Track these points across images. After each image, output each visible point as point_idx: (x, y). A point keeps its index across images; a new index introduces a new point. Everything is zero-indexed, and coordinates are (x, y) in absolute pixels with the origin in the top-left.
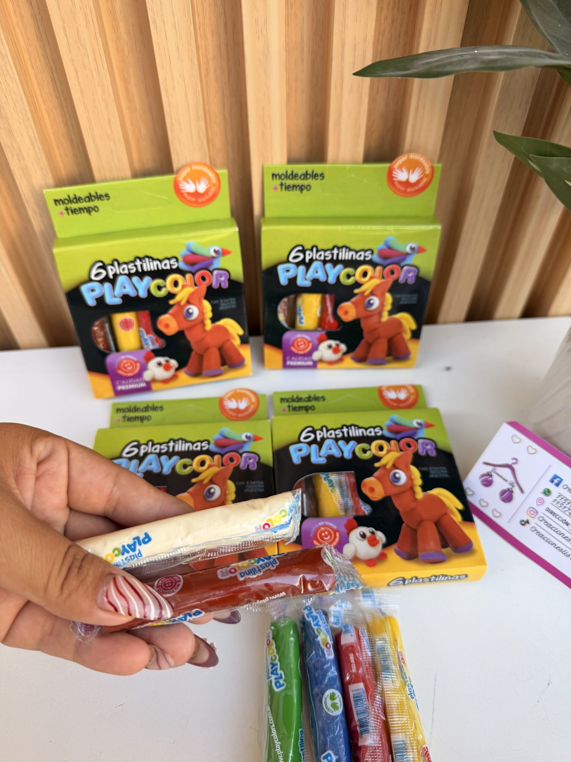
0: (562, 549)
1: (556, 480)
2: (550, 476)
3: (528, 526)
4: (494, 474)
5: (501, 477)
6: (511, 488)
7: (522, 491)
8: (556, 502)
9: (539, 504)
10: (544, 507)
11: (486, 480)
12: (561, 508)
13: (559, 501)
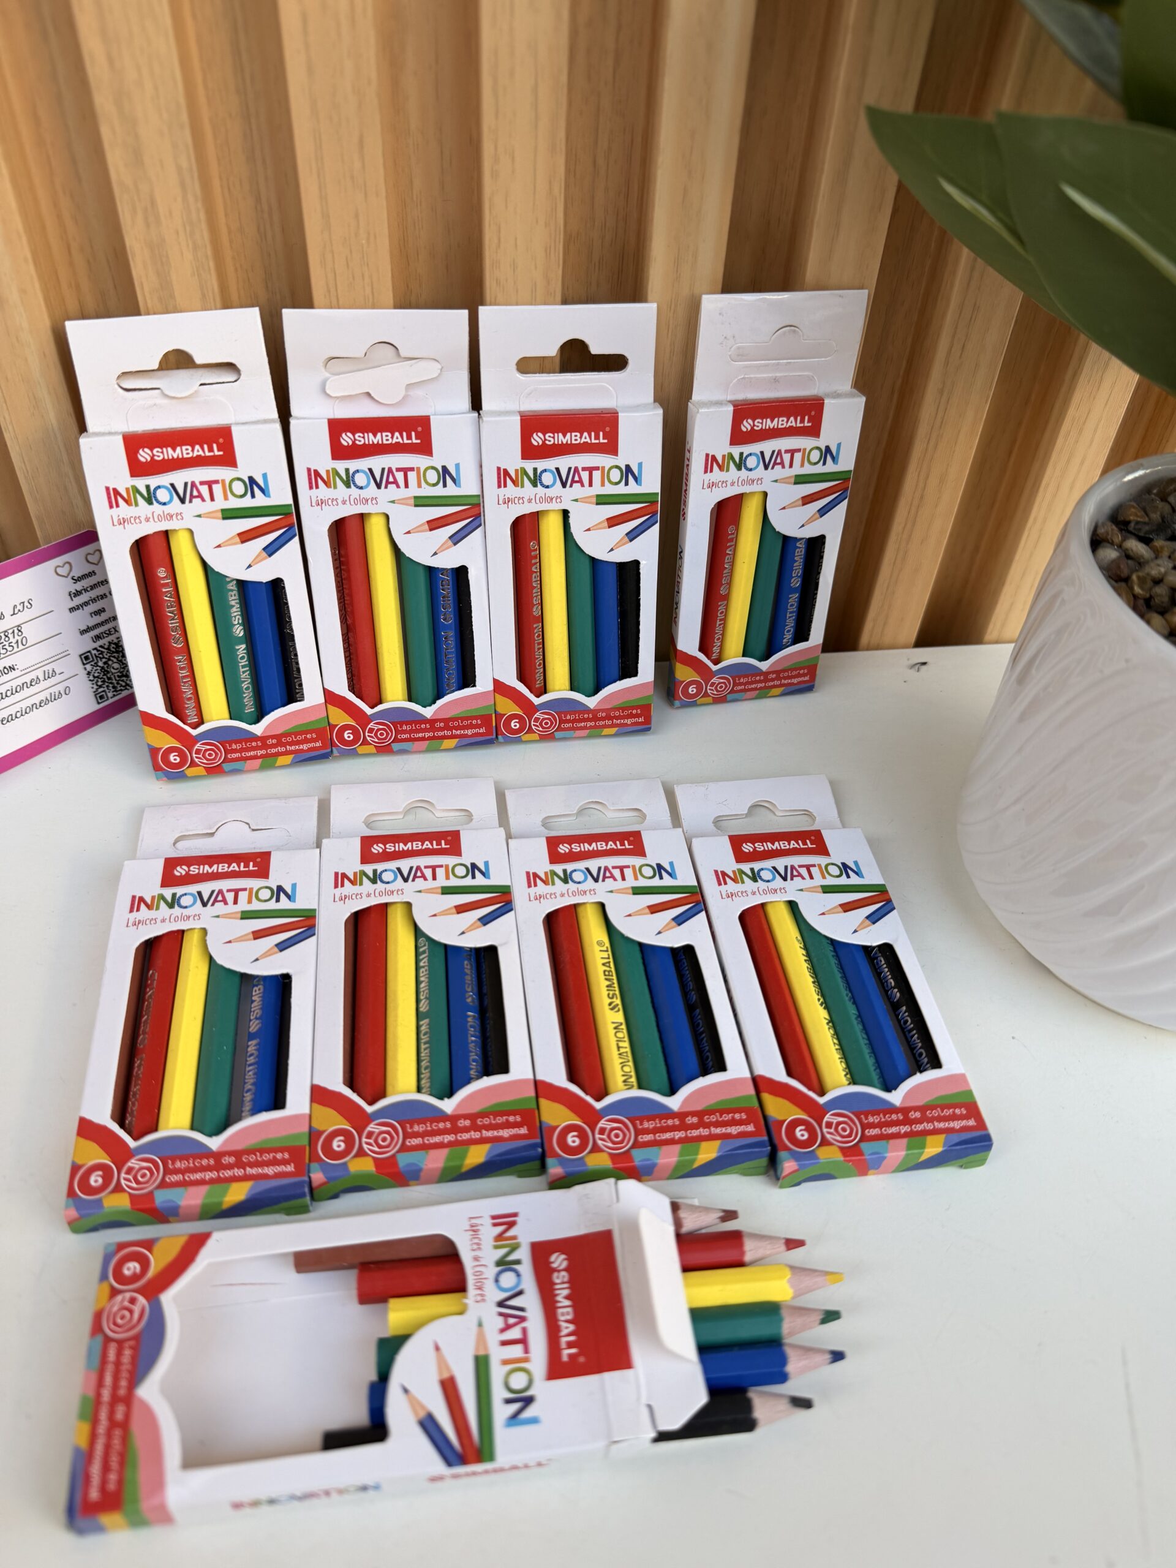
0: (47, 699)
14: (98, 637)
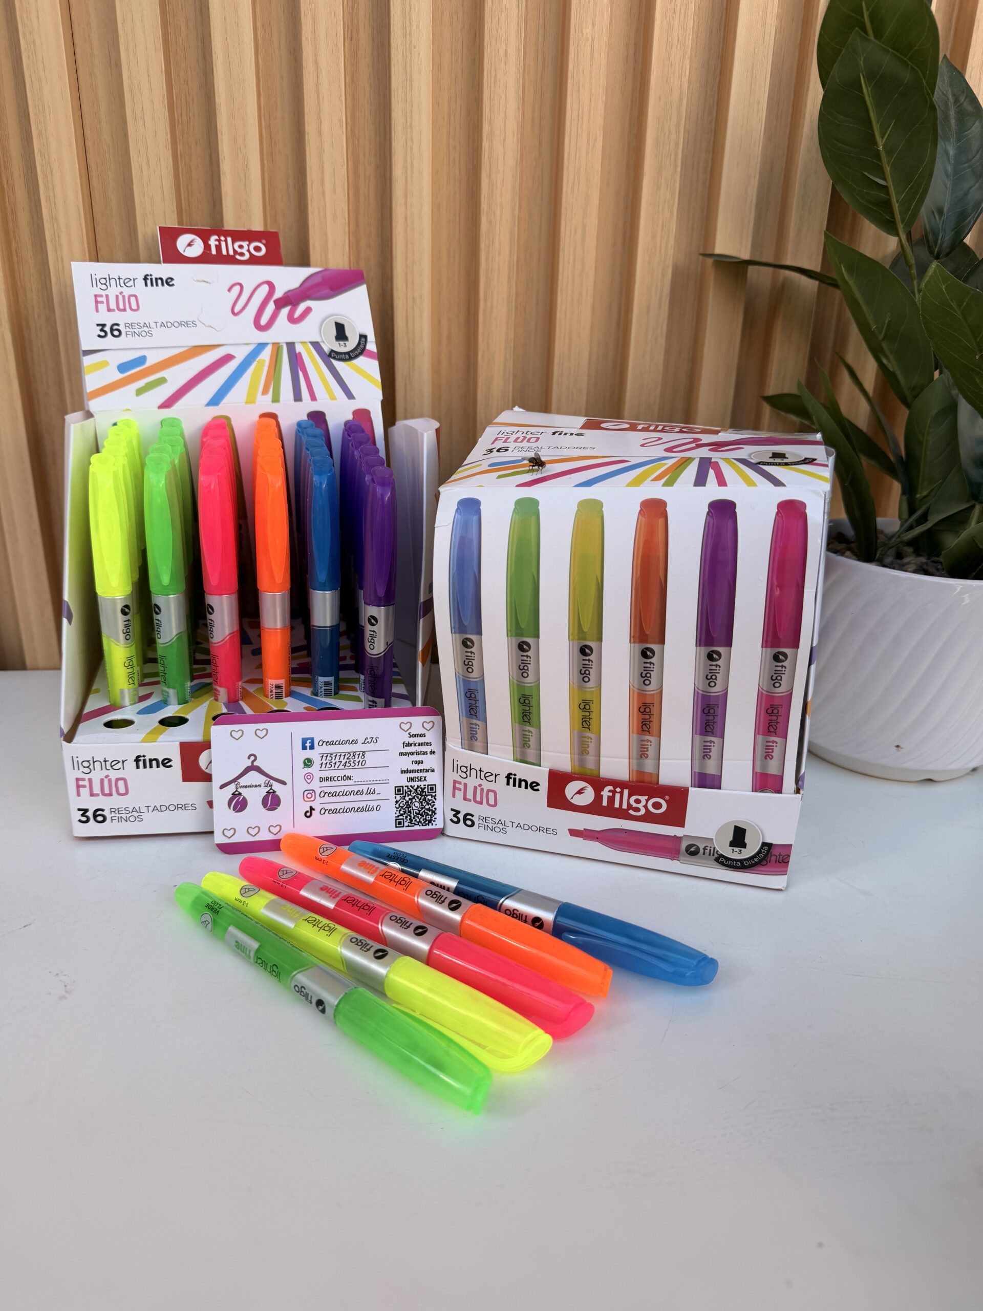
0: (363, 808)
1: (308, 744)
2: (298, 744)
3: (315, 814)
4: (241, 790)
5: (250, 786)
6: (271, 789)
7: (284, 783)
8: (324, 766)
9: (309, 781)
10: (316, 779)
11: (237, 804)
12: (332, 768)
13: (325, 762)
14: (412, 779)
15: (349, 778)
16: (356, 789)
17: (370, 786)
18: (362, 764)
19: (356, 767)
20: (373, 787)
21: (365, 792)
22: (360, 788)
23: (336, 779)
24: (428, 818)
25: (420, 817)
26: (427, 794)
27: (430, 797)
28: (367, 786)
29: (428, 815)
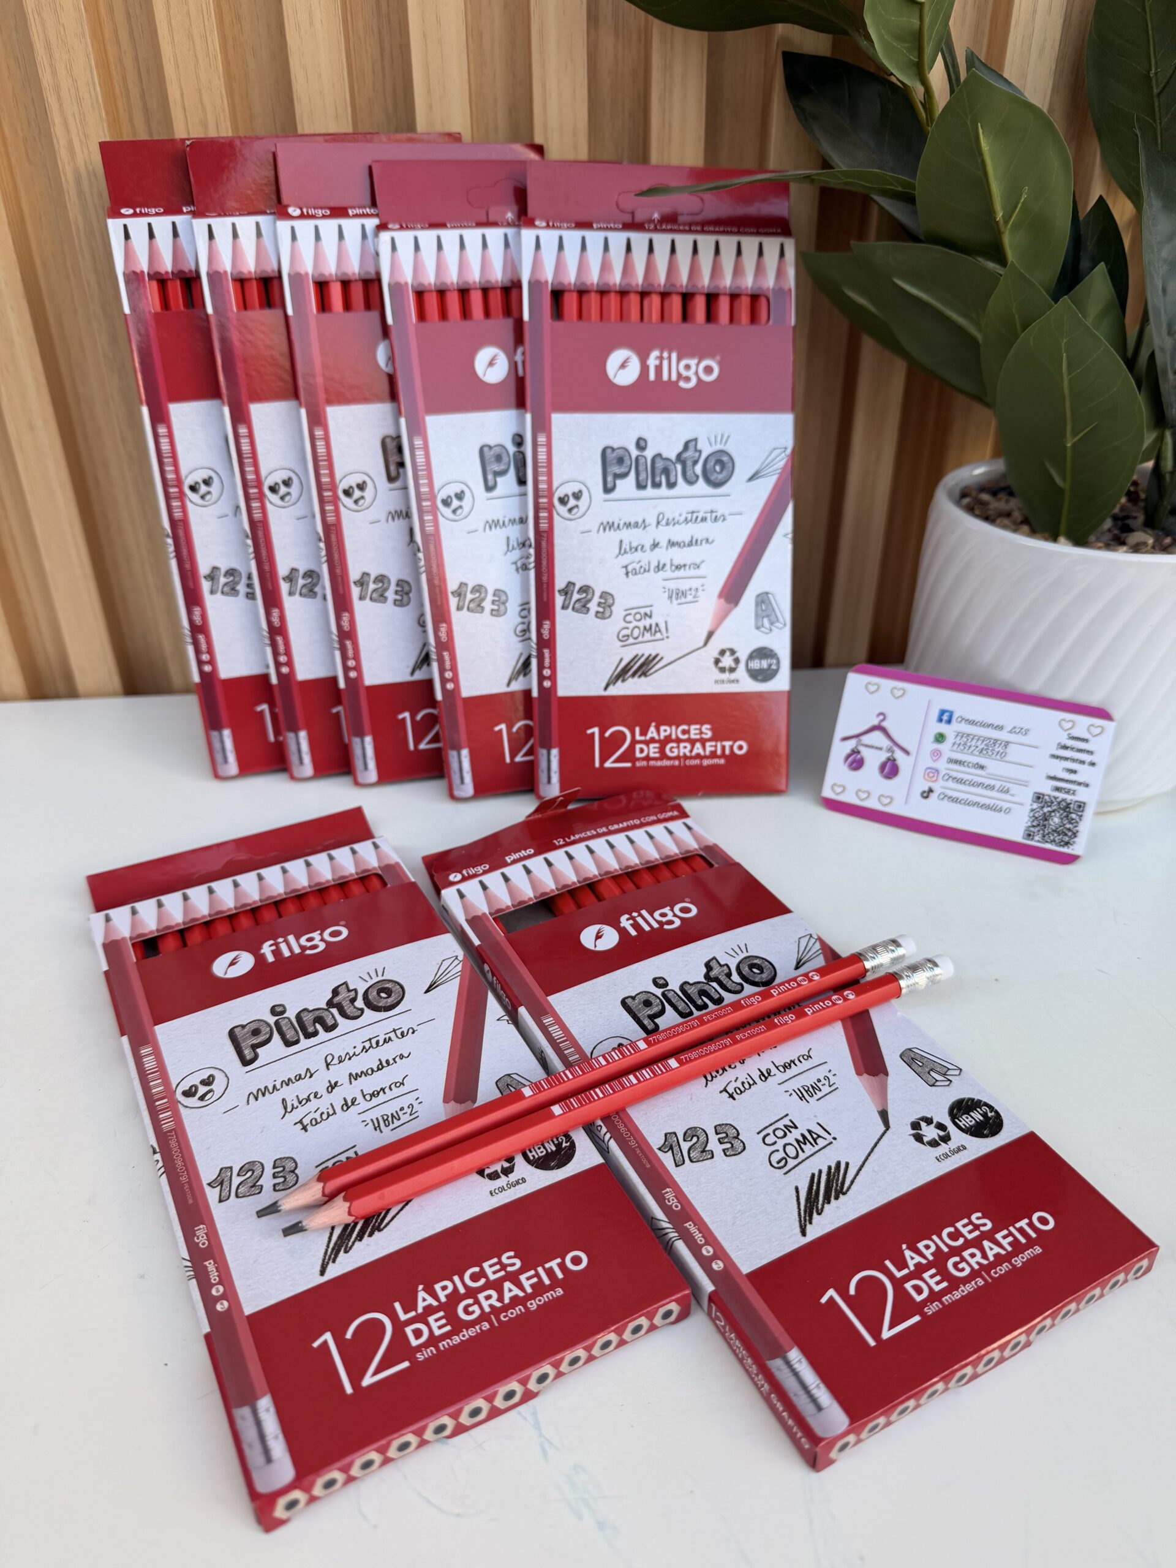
1: (945, 717)
2: (935, 715)
3: (933, 796)
4: (861, 748)
5: (872, 747)
6: (892, 755)
7: (907, 752)
8: (956, 746)
9: (935, 758)
10: (944, 759)
11: (854, 761)
12: (965, 751)
13: (958, 742)
14: (1058, 789)
15: (982, 767)
16: (987, 782)
17: (1004, 784)
18: (1002, 756)
19: (994, 756)
20: (1008, 785)
21: (996, 789)
22: (992, 782)
23: (966, 764)
24: (1066, 839)
25: (1056, 835)
26: (1072, 811)
27: (1074, 816)
28: (1002, 783)
29: (1066, 835)
